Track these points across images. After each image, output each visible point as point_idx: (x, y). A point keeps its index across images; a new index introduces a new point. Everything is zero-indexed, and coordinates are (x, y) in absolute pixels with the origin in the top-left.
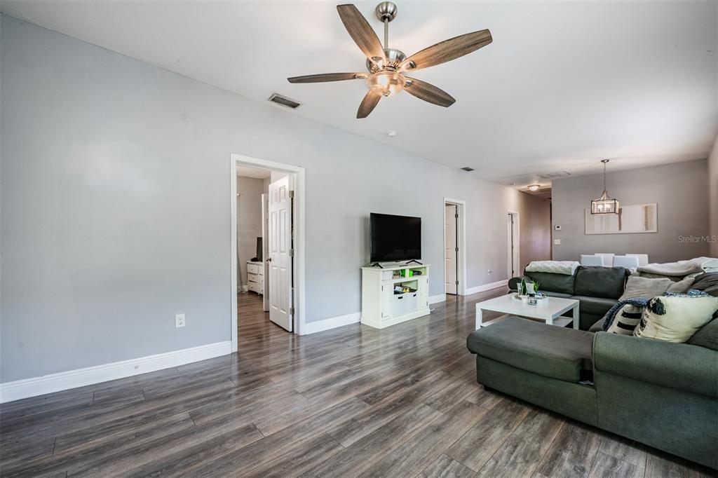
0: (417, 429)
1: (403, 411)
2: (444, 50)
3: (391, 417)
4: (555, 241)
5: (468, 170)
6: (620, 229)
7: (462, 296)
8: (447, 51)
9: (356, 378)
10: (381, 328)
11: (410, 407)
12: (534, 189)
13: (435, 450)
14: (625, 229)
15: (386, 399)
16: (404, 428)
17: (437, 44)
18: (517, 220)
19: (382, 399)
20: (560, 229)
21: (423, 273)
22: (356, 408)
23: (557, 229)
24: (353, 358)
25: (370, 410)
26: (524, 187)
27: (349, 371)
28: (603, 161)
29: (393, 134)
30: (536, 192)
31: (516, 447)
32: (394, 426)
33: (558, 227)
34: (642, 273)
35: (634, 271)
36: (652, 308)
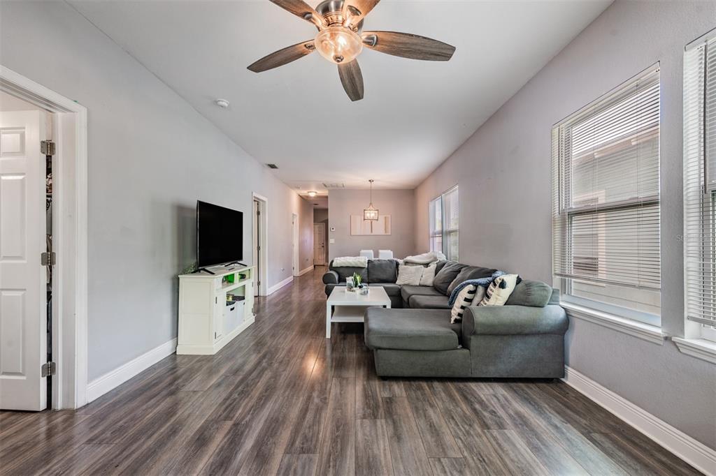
0: (385, 450)
1: (352, 439)
2: (413, 44)
3: (350, 452)
4: (331, 240)
5: (273, 166)
6: (372, 231)
7: (265, 297)
8: (413, 47)
9: (257, 431)
10: (214, 352)
11: (353, 430)
12: (312, 195)
13: (420, 461)
14: (374, 233)
15: (320, 436)
16: (375, 457)
17: (412, 35)
18: (297, 220)
19: (318, 437)
20: (334, 230)
21: (247, 277)
22: (304, 468)
23: (332, 230)
24: (221, 405)
25: (321, 460)
26: (304, 192)
27: (236, 425)
28: (370, 181)
29: (225, 104)
31: (453, 418)
32: (365, 461)
34: (406, 263)
35: (401, 261)
36: (498, 285)
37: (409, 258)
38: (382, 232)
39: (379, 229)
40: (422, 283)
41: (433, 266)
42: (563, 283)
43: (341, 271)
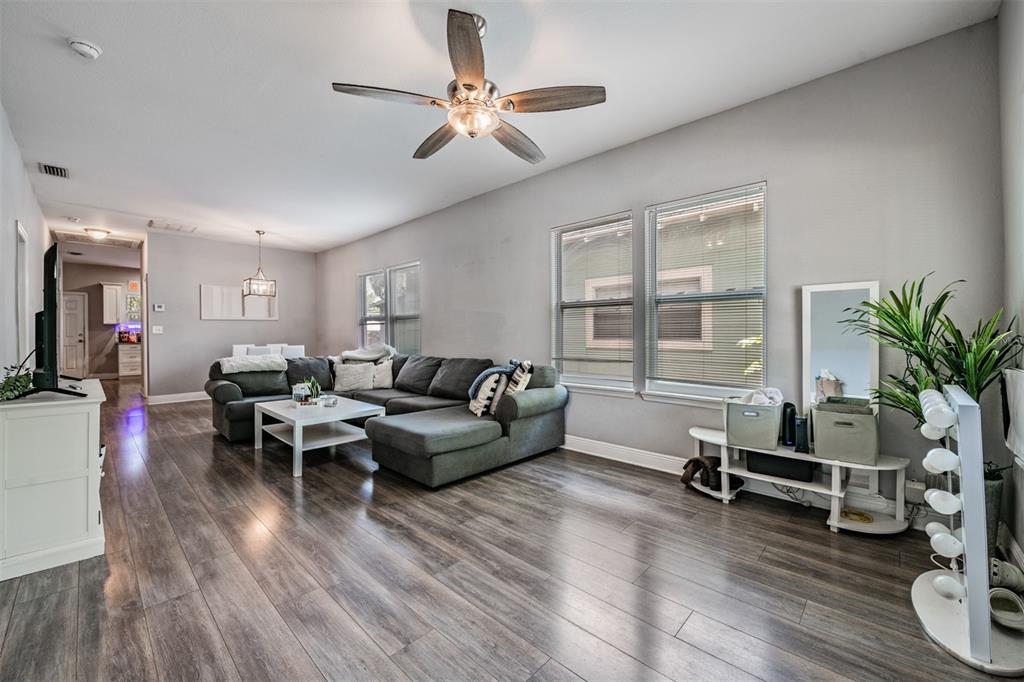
4: (154, 328)
12: (99, 236)
14: (248, 316)
20: (163, 309)
23: (156, 309)
28: (258, 232)
30: (101, 242)
33: (160, 307)
34: (345, 361)
35: (336, 359)
36: (526, 371)
37: (347, 354)
38: (262, 315)
39: (257, 310)
40: (376, 385)
41: (387, 364)
42: (558, 365)
43: (240, 379)
